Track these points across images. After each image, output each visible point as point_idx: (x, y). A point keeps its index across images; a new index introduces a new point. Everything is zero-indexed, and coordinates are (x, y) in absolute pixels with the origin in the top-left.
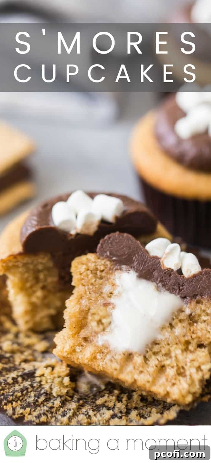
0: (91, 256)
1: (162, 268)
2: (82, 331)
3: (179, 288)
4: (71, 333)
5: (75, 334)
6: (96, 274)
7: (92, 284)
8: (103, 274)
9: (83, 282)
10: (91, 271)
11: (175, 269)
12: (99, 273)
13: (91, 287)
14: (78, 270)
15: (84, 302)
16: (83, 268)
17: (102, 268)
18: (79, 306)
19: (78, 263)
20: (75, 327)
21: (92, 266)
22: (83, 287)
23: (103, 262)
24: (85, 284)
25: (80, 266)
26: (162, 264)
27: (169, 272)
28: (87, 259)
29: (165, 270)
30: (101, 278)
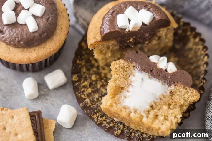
0: (121, 61)
1: (158, 68)
2: (116, 96)
3: (166, 78)
4: (110, 97)
5: (112, 98)
6: (124, 69)
7: (122, 74)
8: (128, 69)
9: (117, 72)
10: (121, 68)
11: (164, 69)
12: (125, 69)
13: (121, 75)
14: (115, 67)
15: (117, 82)
16: (117, 66)
17: (127, 66)
18: (115, 84)
19: (115, 63)
20: (112, 94)
21: (122, 65)
22: (117, 75)
23: (127, 64)
24: (118, 73)
25: (115, 65)
26: (157, 66)
27: (161, 70)
28: (119, 62)
29: (159, 69)
30: (126, 71)
